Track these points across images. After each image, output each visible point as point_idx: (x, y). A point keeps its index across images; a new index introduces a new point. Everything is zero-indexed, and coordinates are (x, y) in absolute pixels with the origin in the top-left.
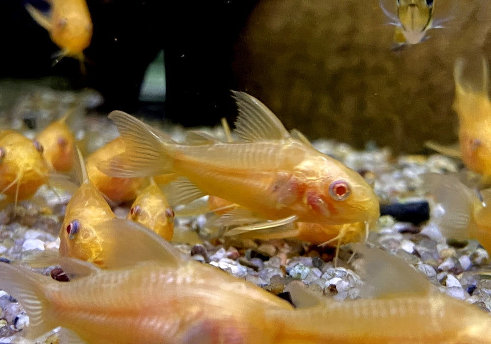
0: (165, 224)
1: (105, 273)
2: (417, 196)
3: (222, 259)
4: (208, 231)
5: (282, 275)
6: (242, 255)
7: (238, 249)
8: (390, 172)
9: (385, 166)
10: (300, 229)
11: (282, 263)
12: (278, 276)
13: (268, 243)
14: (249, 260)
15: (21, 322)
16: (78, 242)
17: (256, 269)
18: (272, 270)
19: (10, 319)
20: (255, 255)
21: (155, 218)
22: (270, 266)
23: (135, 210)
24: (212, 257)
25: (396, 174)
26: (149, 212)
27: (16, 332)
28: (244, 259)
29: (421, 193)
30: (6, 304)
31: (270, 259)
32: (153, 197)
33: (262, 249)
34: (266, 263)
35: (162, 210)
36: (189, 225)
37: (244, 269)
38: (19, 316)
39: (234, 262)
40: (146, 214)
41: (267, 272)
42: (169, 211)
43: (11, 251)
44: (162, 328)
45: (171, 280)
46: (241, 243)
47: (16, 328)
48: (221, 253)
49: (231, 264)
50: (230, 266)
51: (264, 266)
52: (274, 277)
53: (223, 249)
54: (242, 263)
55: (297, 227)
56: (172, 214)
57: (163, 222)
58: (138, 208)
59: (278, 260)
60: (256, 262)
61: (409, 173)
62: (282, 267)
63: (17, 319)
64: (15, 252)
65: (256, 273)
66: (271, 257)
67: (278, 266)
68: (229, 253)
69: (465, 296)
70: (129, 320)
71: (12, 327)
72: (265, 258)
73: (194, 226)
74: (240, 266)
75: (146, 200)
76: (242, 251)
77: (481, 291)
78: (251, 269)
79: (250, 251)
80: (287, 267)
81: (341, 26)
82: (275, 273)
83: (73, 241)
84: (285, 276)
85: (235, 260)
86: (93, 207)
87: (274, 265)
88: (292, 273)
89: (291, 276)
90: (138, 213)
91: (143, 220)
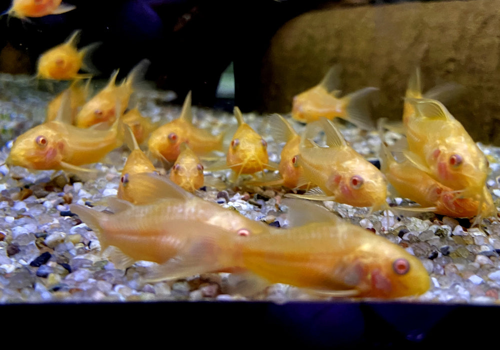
0: (197, 175)
1: (137, 207)
2: (375, 157)
3: (237, 201)
4: (231, 181)
5: (275, 210)
6: (252, 197)
7: (250, 193)
8: (359, 141)
9: (358, 137)
10: (284, 179)
11: (277, 202)
12: (273, 210)
13: (269, 189)
14: (256, 200)
15: (92, 244)
16: (128, 188)
17: (260, 206)
18: (270, 206)
19: (86, 242)
20: (260, 197)
21: (190, 171)
22: (269, 204)
23: (176, 167)
24: (231, 199)
25: (364, 143)
26: (185, 168)
27: (89, 251)
28: (252, 200)
29: (377, 155)
30: (84, 232)
31: (270, 200)
32: (188, 157)
33: (266, 193)
34: (267, 202)
35: (195, 166)
36: (220, 178)
37: (252, 207)
38: (92, 240)
39: (245, 202)
40: (183, 169)
41: (266, 209)
42: (200, 166)
43: (94, 196)
44: (175, 242)
45: (180, 211)
46: (253, 190)
47: (89, 248)
48: (238, 196)
49: (243, 203)
50: (242, 205)
51: (265, 205)
52: (270, 211)
53: (238, 194)
54: (251, 203)
55: (282, 178)
56: (201, 168)
57: (195, 173)
58: (178, 165)
59: (274, 201)
60: (260, 202)
61: (371, 142)
62: (276, 205)
63: (90, 242)
64: (97, 198)
65: (259, 209)
66: (270, 198)
67: (274, 204)
68: (243, 196)
69: (395, 222)
70: (153, 238)
71: (87, 248)
72: (266, 199)
73: (223, 179)
74: (249, 205)
75: (183, 160)
76: (252, 195)
77: (406, 219)
78: (257, 207)
79: (256, 194)
80: (280, 205)
81: (331, 46)
82: (271, 209)
83: (125, 187)
84: (278, 211)
85: (246, 201)
86: (139, 165)
87: (271, 204)
88: (282, 209)
89: (281, 211)
90: (178, 169)
91: (182, 173)
